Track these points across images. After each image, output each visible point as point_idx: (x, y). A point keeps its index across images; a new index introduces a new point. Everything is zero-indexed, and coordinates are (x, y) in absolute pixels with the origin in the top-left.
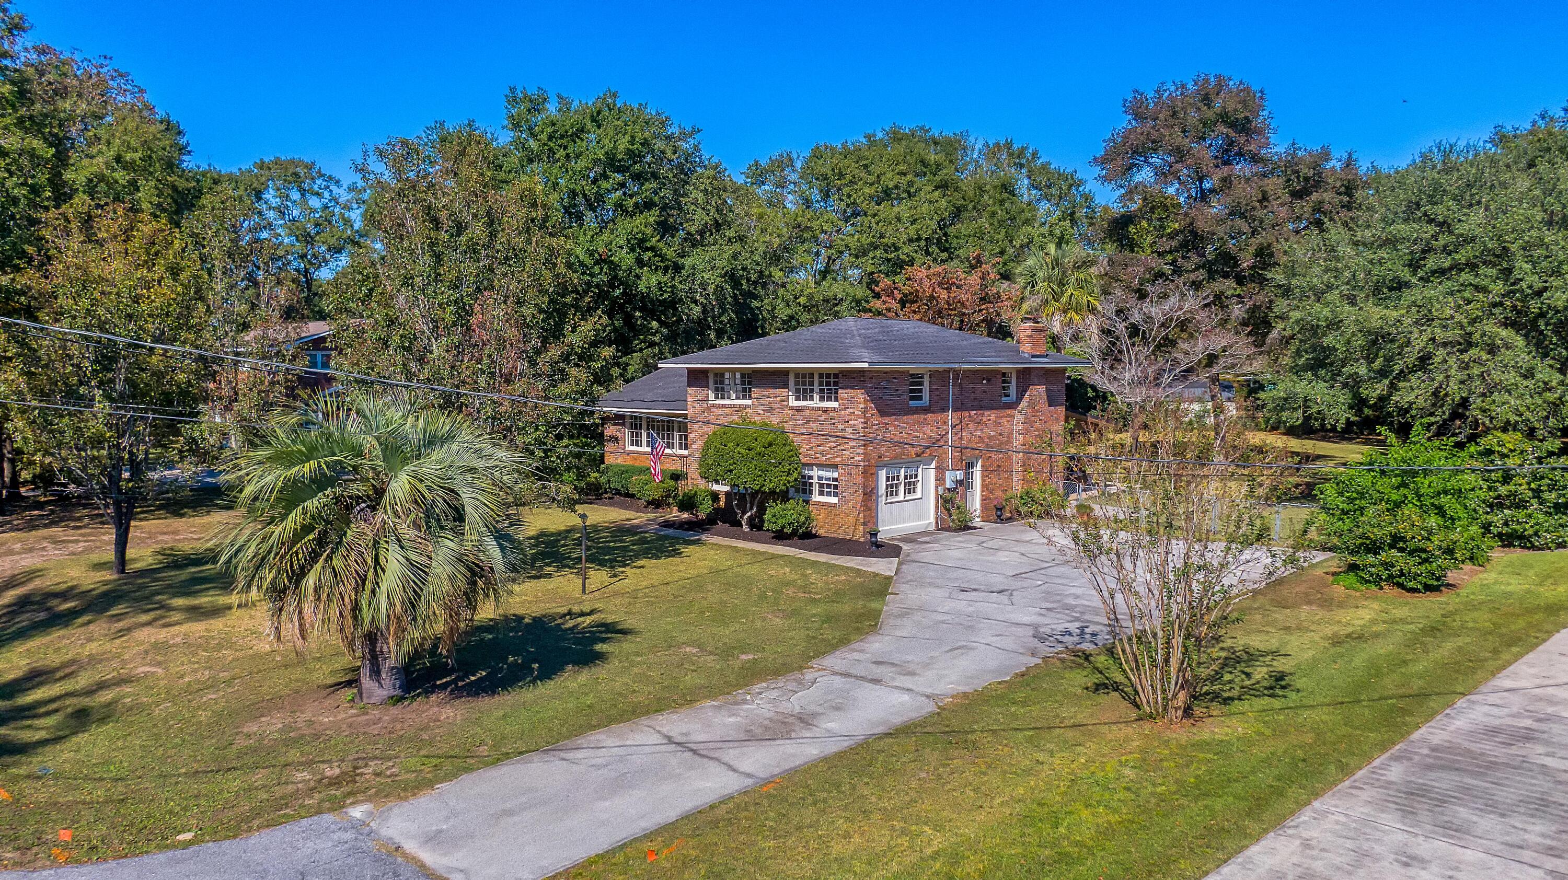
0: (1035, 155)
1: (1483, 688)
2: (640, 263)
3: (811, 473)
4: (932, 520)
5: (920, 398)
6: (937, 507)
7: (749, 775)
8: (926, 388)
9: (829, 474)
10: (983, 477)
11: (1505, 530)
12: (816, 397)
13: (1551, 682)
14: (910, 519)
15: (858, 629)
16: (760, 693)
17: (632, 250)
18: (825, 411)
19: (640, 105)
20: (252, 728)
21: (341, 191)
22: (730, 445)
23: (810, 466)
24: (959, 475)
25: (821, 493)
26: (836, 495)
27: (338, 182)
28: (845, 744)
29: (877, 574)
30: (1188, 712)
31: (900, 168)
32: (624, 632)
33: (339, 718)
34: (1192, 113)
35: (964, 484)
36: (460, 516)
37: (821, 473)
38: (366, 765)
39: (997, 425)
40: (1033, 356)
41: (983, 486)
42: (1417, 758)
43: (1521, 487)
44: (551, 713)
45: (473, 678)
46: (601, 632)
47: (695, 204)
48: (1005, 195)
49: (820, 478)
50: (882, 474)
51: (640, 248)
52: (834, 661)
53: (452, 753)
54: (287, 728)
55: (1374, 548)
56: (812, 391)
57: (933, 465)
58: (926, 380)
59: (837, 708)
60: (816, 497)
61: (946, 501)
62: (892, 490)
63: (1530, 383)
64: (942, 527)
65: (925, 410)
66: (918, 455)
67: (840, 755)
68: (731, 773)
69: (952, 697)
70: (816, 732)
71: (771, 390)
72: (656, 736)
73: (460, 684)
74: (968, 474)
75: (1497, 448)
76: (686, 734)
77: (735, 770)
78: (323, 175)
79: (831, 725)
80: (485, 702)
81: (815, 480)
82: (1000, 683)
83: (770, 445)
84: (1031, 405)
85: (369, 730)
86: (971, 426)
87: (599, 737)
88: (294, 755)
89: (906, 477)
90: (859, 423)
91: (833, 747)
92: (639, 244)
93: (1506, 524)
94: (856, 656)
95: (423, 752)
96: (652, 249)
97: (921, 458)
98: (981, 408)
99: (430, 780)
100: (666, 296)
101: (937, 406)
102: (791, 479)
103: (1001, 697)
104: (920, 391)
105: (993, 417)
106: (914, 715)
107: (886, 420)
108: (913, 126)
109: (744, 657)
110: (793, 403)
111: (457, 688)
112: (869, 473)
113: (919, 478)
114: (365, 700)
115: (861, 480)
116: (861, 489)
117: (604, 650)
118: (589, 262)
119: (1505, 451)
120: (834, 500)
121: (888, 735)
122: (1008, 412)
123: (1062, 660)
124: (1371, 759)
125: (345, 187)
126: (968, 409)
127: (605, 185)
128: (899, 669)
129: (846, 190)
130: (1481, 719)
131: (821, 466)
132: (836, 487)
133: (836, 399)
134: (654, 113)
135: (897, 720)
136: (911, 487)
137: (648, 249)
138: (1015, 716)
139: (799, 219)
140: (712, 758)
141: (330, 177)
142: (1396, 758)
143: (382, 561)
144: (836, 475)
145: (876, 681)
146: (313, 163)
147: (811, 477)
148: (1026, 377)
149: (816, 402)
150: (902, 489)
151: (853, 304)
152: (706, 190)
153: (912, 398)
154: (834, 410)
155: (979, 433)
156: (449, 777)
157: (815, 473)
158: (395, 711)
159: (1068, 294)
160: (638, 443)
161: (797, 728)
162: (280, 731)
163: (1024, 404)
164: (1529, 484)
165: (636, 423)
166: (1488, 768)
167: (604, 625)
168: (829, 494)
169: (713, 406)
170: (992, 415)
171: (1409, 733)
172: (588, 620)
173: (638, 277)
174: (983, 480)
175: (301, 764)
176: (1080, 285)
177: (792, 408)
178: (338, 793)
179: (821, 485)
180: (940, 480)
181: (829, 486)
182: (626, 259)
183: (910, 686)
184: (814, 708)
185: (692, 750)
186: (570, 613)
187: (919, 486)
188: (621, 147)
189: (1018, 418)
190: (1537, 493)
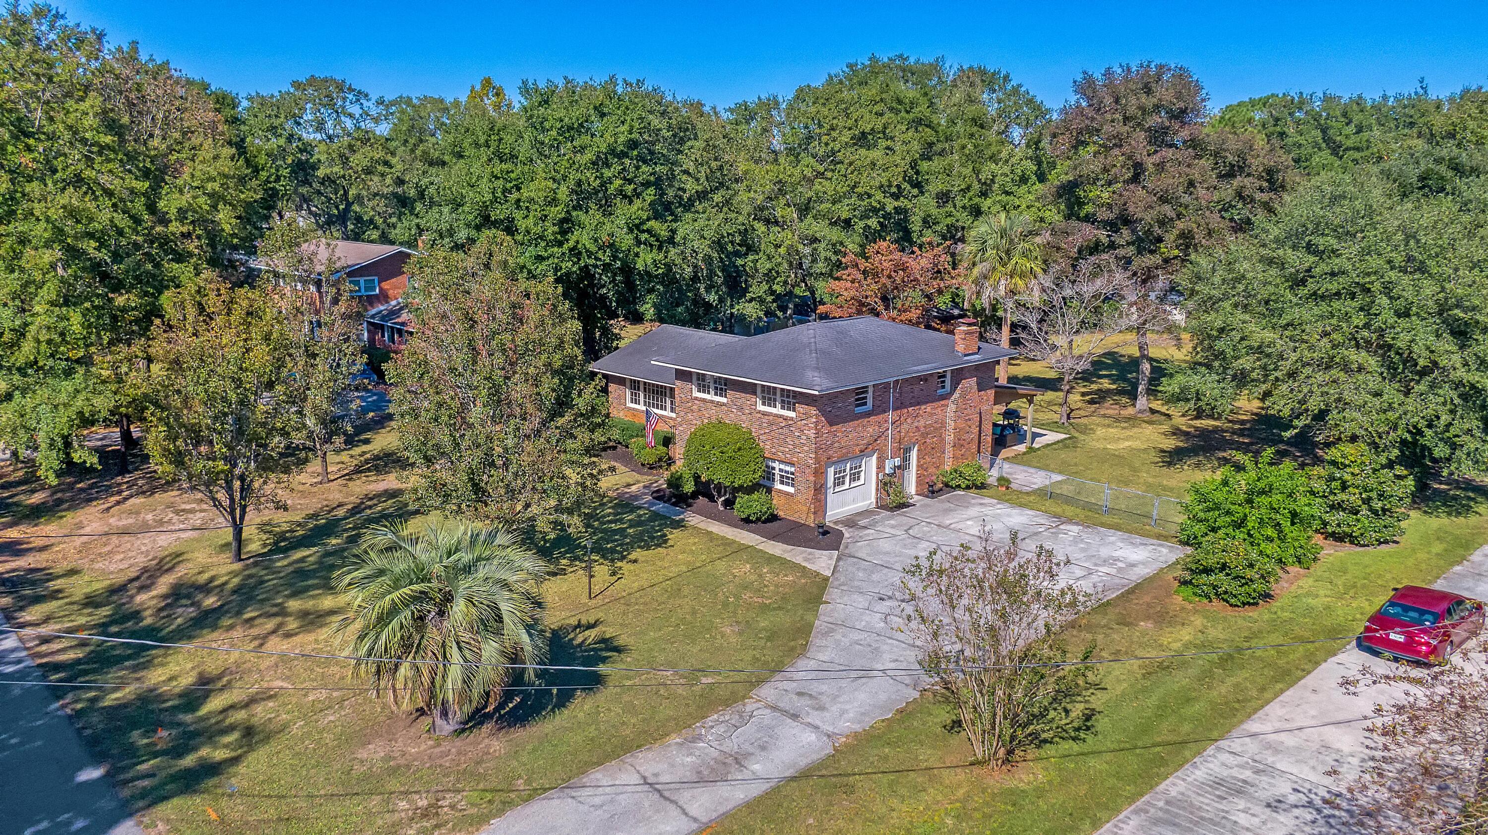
0: (1007, 78)
1: (1234, 733)
2: (639, 243)
3: (774, 465)
4: (874, 500)
5: (865, 404)
6: (877, 490)
7: (695, 820)
8: (870, 396)
9: (788, 468)
10: (918, 458)
11: (1338, 530)
12: (779, 405)
13: (1288, 726)
14: (854, 501)
15: (792, 649)
16: (712, 727)
17: (631, 230)
18: (786, 419)
19: (638, 81)
20: (362, 754)
21: (370, 104)
22: (707, 447)
23: (774, 460)
24: (897, 461)
25: (782, 483)
26: (793, 485)
27: (366, 95)
28: (764, 787)
29: (818, 574)
30: (1006, 761)
31: (877, 108)
32: (618, 650)
33: (422, 748)
34: (1133, 101)
35: (903, 467)
36: (500, 619)
37: (782, 466)
38: (444, 798)
39: (932, 414)
40: (966, 355)
41: (918, 466)
42: (1152, 810)
43: (1353, 497)
44: (565, 748)
45: (511, 705)
46: (601, 650)
47: (686, 172)
48: (975, 129)
49: (781, 470)
50: (831, 471)
51: (638, 230)
52: (768, 692)
53: (499, 787)
54: (388, 758)
55: (1207, 571)
56: (775, 400)
57: (874, 458)
58: (871, 390)
59: (763, 748)
60: (778, 486)
61: (885, 484)
62: (839, 482)
63: (1377, 401)
64: (882, 506)
65: (868, 414)
66: (861, 451)
67: (759, 800)
68: (684, 817)
69: (847, 737)
70: (746, 774)
71: (743, 395)
72: (637, 776)
73: (502, 712)
74: (906, 460)
75: (1340, 460)
76: (656, 775)
77: (686, 814)
78: (354, 90)
79: (756, 767)
80: (520, 734)
81: (777, 472)
82: (883, 721)
83: (739, 449)
84: (963, 396)
85: (442, 761)
86: (909, 420)
87: (597, 775)
88: (393, 785)
89: (851, 469)
90: (812, 433)
91: (756, 789)
92: (635, 227)
93: (1339, 525)
94: (786, 685)
95: (481, 786)
96: (649, 231)
97: (864, 453)
98: (919, 404)
99: (487, 816)
100: (660, 271)
101: (880, 409)
102: (756, 476)
103: (879, 737)
104: (865, 398)
105: (929, 409)
106: (815, 757)
107: (834, 428)
108: (892, 55)
109: (704, 680)
110: (761, 408)
111: (501, 717)
112: (820, 473)
113: (863, 468)
114: (438, 733)
115: (812, 479)
116: (812, 485)
117: (604, 673)
118: (593, 248)
119: (1347, 462)
120: (791, 490)
121: (793, 779)
122: (942, 402)
123: (935, 694)
124: (1120, 812)
125: (373, 101)
126: (906, 407)
127: (607, 173)
128: (814, 702)
129: (825, 139)
130: (1217, 769)
131: (781, 462)
132: (793, 479)
133: (794, 410)
134: (650, 89)
135: (803, 763)
136: (855, 477)
137: (643, 231)
138: (886, 758)
139: (781, 176)
140: (672, 801)
141: (359, 92)
142: (1136, 812)
143: (448, 656)
144: (793, 469)
145: (795, 717)
146: (343, 81)
147: (774, 468)
148: (959, 375)
149: (777, 410)
150: (847, 479)
151: (830, 247)
152: (696, 160)
153: (858, 405)
154: (792, 419)
155: (916, 424)
156: (500, 812)
157: (776, 465)
158: (458, 742)
159: (1013, 262)
160: (637, 402)
161: (733, 770)
162: (383, 759)
163: (956, 395)
164: (1361, 494)
165: (635, 385)
166: (1196, 824)
167: (604, 641)
168: (788, 484)
169: (696, 398)
170: (929, 408)
171: (1157, 784)
172: (592, 634)
173: (637, 255)
174: (918, 461)
175: (401, 793)
176: (1024, 255)
177: (759, 412)
178: (428, 825)
179: (782, 476)
180: (880, 467)
181: (788, 478)
182: (626, 241)
183: (818, 723)
184: (747, 747)
185: (658, 791)
186: (579, 626)
187: (862, 474)
188: (622, 139)
189: (952, 407)
190: (1367, 501)
